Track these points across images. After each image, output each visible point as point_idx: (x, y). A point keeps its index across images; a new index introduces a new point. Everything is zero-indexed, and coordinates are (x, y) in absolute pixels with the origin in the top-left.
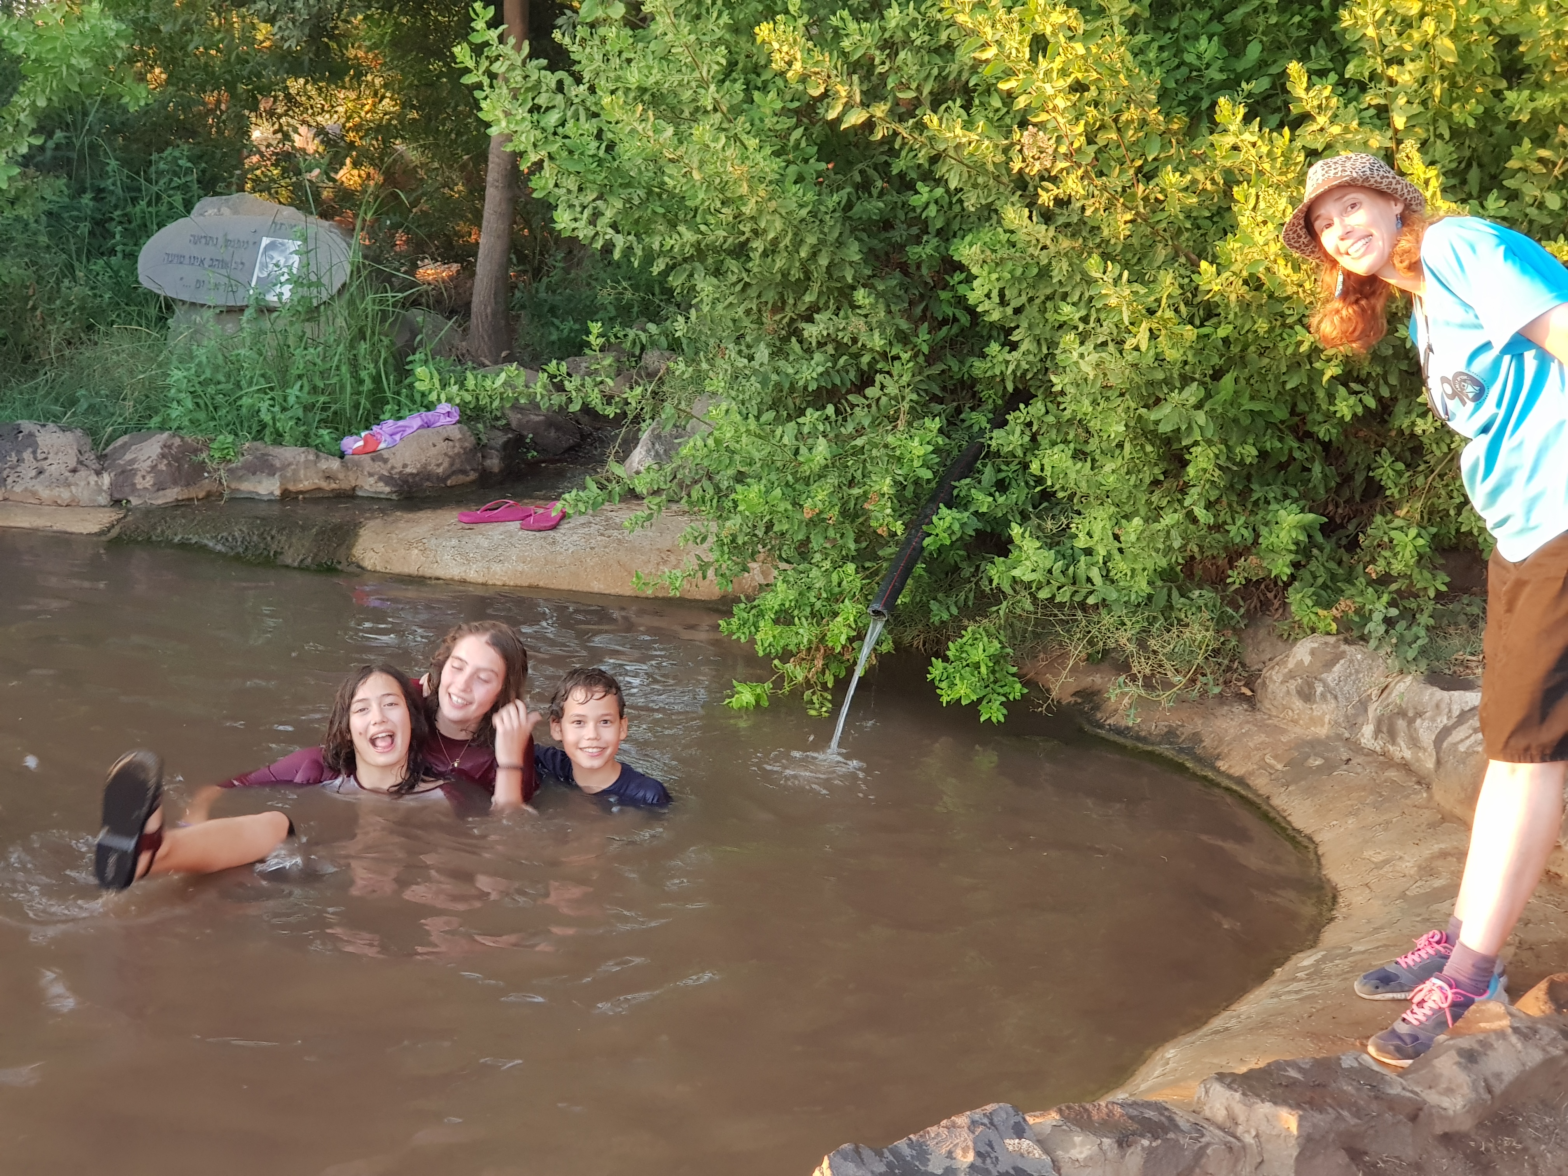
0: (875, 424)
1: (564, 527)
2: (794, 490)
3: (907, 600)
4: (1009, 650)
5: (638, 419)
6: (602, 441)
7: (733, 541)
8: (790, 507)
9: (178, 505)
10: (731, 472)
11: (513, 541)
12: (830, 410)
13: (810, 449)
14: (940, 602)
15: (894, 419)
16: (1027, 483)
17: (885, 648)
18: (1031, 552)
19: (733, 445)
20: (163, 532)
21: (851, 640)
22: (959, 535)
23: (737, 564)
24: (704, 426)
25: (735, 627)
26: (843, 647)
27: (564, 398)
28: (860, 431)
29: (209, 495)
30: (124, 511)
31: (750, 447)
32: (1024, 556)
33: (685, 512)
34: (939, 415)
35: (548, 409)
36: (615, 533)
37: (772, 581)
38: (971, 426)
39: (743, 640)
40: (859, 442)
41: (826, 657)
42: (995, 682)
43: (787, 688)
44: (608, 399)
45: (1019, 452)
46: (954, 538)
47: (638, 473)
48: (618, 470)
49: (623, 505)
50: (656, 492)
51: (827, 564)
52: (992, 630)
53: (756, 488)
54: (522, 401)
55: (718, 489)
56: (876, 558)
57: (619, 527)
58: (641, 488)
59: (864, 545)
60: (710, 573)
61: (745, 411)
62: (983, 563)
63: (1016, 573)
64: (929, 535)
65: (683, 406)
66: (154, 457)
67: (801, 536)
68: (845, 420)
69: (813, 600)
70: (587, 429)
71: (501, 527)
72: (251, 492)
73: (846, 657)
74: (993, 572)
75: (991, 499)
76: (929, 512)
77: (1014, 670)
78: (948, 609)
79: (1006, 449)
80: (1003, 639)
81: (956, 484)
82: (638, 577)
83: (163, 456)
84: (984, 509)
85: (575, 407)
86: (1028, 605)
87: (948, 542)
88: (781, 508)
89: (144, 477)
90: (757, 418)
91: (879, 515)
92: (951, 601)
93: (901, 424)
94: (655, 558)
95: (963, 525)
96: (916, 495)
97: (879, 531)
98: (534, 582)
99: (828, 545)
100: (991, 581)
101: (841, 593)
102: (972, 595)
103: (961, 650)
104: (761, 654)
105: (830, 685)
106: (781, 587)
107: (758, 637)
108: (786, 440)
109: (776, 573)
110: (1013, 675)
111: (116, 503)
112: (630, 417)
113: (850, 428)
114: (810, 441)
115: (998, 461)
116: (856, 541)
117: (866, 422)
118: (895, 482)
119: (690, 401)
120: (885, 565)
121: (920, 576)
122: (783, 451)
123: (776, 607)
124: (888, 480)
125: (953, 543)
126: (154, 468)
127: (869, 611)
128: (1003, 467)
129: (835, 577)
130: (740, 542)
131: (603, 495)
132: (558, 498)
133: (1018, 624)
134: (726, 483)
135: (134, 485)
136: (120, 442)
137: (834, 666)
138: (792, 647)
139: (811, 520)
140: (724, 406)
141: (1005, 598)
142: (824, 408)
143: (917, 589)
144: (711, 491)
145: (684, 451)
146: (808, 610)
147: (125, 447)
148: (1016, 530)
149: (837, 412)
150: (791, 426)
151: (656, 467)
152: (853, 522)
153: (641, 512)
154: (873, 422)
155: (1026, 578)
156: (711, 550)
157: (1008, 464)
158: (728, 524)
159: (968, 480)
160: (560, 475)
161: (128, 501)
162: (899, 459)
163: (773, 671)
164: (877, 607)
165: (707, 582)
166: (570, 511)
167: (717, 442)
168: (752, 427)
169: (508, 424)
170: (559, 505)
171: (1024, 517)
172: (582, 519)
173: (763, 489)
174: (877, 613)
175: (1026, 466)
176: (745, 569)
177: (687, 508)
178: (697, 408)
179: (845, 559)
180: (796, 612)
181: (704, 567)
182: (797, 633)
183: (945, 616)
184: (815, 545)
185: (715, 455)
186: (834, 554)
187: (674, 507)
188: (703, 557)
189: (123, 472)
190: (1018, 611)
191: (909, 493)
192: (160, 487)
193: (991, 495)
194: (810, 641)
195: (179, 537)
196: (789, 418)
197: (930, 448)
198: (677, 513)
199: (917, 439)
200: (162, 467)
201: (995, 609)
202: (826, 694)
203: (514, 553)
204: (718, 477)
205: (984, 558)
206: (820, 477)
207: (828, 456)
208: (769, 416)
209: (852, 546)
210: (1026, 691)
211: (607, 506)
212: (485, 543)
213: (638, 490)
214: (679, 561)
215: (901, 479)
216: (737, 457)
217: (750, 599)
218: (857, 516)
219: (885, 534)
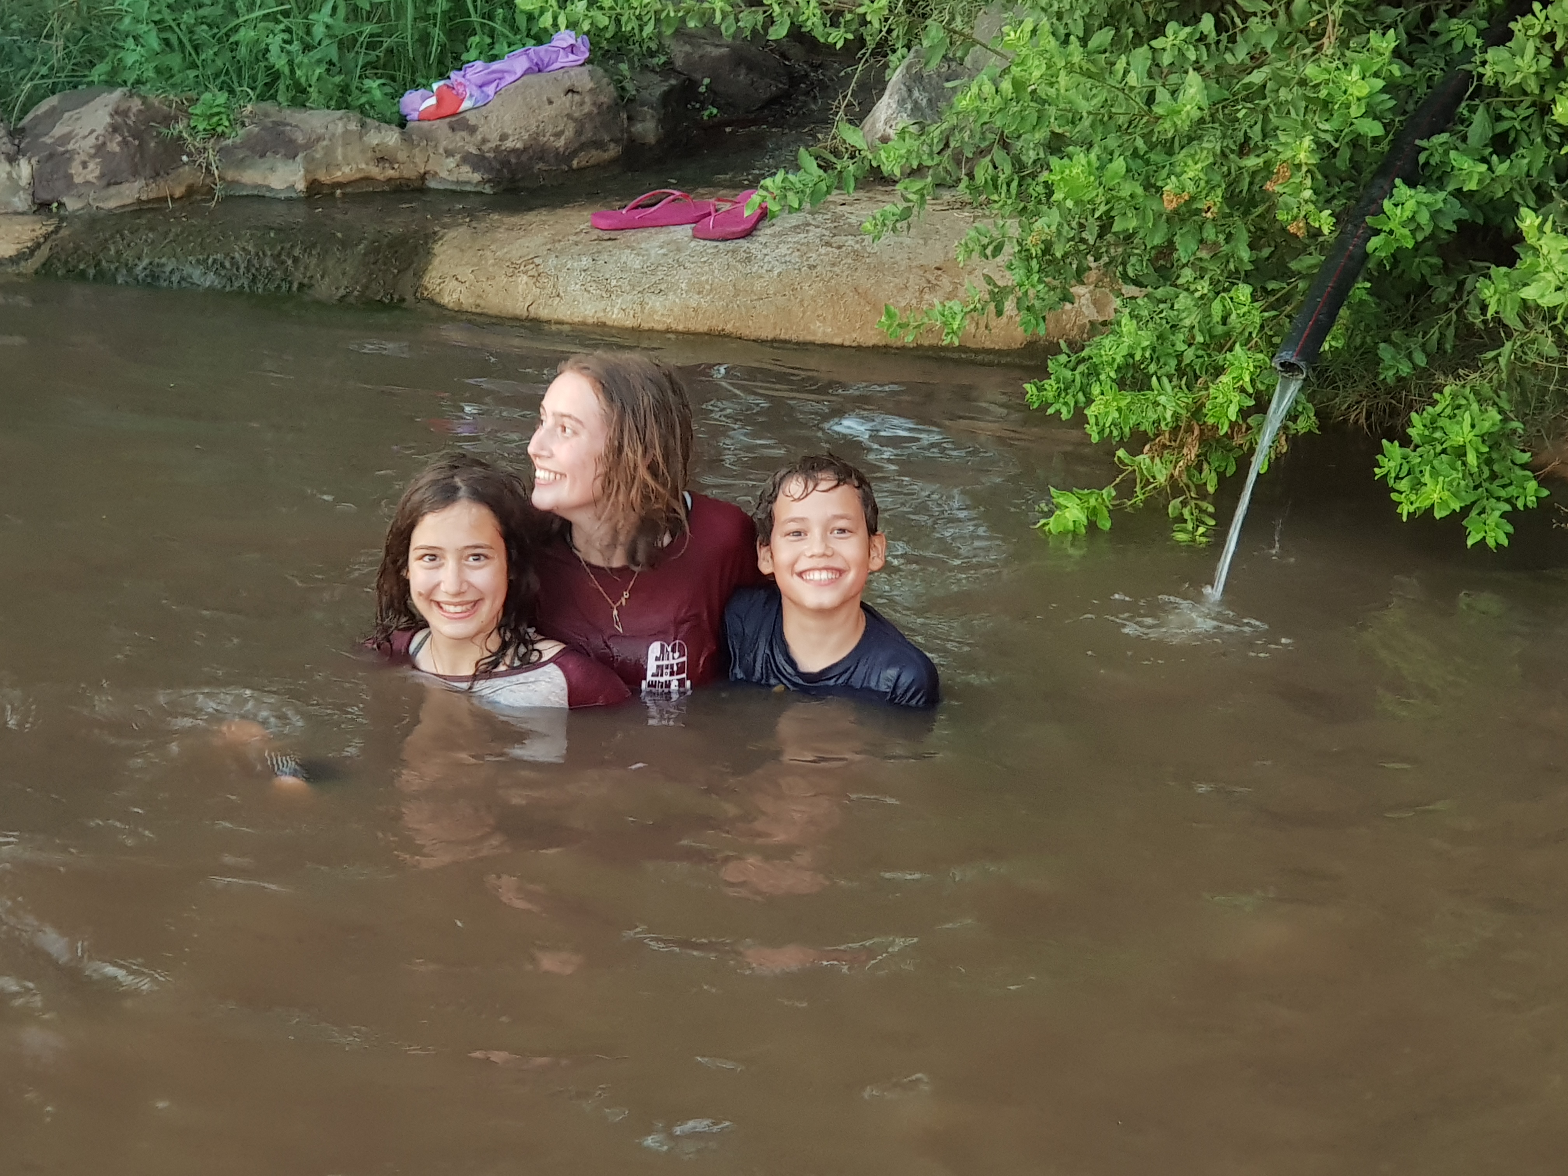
0: (1284, 45)
1: (765, 233)
2: (1147, 163)
3: (1339, 344)
4: (1516, 424)
5: (883, 48)
6: (823, 87)
7: (1047, 248)
8: (1140, 191)
9: (141, 208)
10: (1040, 135)
11: (682, 256)
12: (1207, 23)
13: (1173, 93)
14: (1395, 345)
15: (1316, 36)
16: (1546, 139)
17: (1302, 425)
18: (1554, 257)
19: (1044, 91)
20: (119, 253)
21: (1244, 413)
22: (1428, 231)
23: (1054, 289)
24: (994, 59)
25: (1050, 394)
26: (1232, 425)
27: (760, 17)
28: (1257, 59)
29: (191, 191)
30: (54, 221)
31: (1072, 93)
32: (1543, 263)
33: (964, 204)
34: (1394, 25)
35: (734, 36)
36: (850, 241)
37: (1112, 316)
38: (1449, 43)
39: (1065, 415)
40: (1257, 77)
41: (1203, 441)
42: (1494, 476)
43: (1140, 495)
44: (834, 18)
45: (1533, 86)
46: (1420, 237)
47: (885, 140)
48: (853, 137)
49: (861, 194)
50: (917, 172)
51: (1203, 287)
52: (1487, 389)
53: (1081, 158)
54: (692, 24)
55: (1018, 165)
56: (1285, 274)
57: (856, 231)
58: (891, 166)
59: (1266, 252)
60: (1009, 305)
61: (1062, 31)
62: (1471, 278)
63: (1529, 293)
64: (1377, 232)
65: (958, 24)
66: (100, 130)
67: (1158, 240)
68: (1232, 40)
69: (1181, 347)
70: (801, 67)
71: (662, 236)
72: (257, 186)
73: (1238, 440)
74: (1488, 293)
75: (1483, 167)
76: (1375, 192)
77: (1526, 457)
78: (1409, 357)
79: (1511, 81)
80: (1506, 407)
81: (1424, 143)
82: (890, 315)
83: (115, 128)
84: (1472, 186)
85: (779, 32)
86: (1548, 346)
87: (1410, 244)
88: (1125, 192)
89: (84, 165)
90: (1084, 41)
91: (1292, 201)
92: (1414, 344)
93: (1329, 44)
94: (915, 281)
95: (1435, 215)
96: (1355, 165)
97: (1292, 229)
98: (717, 324)
99: (1204, 254)
100: (1484, 308)
101: (1228, 335)
102: (1451, 332)
103: (1433, 425)
104: (1095, 438)
105: (1211, 489)
106: (1128, 325)
107: (1091, 412)
108: (1132, 79)
109: (1118, 302)
110: (1524, 467)
111: (42, 207)
112: (871, 45)
113: (1241, 53)
114: (1173, 79)
115: (1495, 101)
116: (1252, 246)
117: (1269, 43)
118: (1317, 142)
119: (969, 16)
120: (1302, 285)
121: (1362, 302)
122: (1128, 98)
123: (1119, 360)
124: (1307, 141)
125: (1418, 246)
126: (100, 149)
127: (1276, 364)
128: (1506, 112)
129: (1217, 308)
130: (1059, 255)
131: (828, 178)
132: (754, 184)
133: (1531, 380)
134: (1032, 154)
135: (71, 176)
136: (44, 106)
137: (1216, 458)
138: (1146, 426)
139: (1176, 211)
140: (1028, 25)
141: (1509, 336)
142: (1199, 20)
143: (1356, 323)
144: (1008, 169)
145: (963, 102)
146: (1173, 363)
147: (54, 115)
148: (1528, 220)
149: (1220, 27)
150: (1143, 51)
151: (914, 129)
152: (1246, 213)
153: (892, 206)
154: (1280, 41)
155: (1546, 302)
156: (1010, 267)
157: (1513, 107)
158: (1039, 224)
159: (1444, 137)
160: (757, 145)
161: (61, 205)
162: (1326, 105)
163: (1117, 469)
164: (1288, 356)
165: (1004, 319)
166: (774, 207)
167: (1018, 85)
168: (1076, 59)
169: (669, 62)
170: (756, 198)
171: (1542, 197)
172: (795, 219)
173: (1095, 164)
174: (1288, 367)
175: (1544, 109)
176: (1067, 298)
177: (967, 198)
178: (982, 28)
179: (1234, 277)
180: (1152, 368)
181: (998, 296)
182: (1156, 404)
183: (1405, 369)
184: (1182, 254)
185: (1014, 108)
186: (1214, 269)
187: (947, 195)
188: (996, 277)
189: (51, 156)
190: (1532, 358)
191: (1342, 162)
192: (111, 180)
193: (1484, 160)
194: (1176, 416)
195: (146, 261)
196: (1138, 40)
197: (1380, 83)
198: (950, 206)
199: (1356, 69)
200: (114, 146)
201: (1491, 354)
202: (1205, 505)
203: (682, 278)
204: (1019, 144)
205: (1472, 270)
206: (1190, 140)
207: (1205, 104)
208: (1103, 37)
209: (1245, 254)
210: (1545, 493)
211: (835, 196)
212: (636, 263)
213: (886, 169)
214: (956, 286)
215: (1329, 138)
216: (1052, 111)
217: (1075, 347)
218: (1252, 203)
219: (1301, 234)
